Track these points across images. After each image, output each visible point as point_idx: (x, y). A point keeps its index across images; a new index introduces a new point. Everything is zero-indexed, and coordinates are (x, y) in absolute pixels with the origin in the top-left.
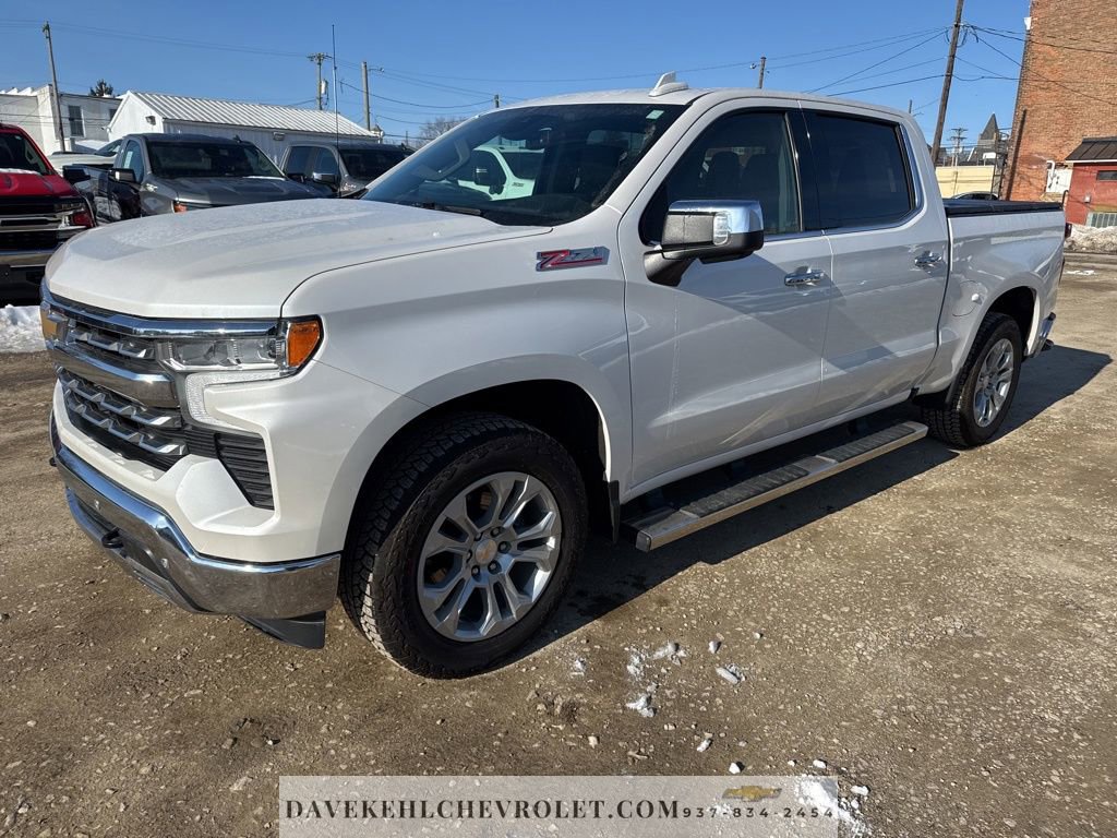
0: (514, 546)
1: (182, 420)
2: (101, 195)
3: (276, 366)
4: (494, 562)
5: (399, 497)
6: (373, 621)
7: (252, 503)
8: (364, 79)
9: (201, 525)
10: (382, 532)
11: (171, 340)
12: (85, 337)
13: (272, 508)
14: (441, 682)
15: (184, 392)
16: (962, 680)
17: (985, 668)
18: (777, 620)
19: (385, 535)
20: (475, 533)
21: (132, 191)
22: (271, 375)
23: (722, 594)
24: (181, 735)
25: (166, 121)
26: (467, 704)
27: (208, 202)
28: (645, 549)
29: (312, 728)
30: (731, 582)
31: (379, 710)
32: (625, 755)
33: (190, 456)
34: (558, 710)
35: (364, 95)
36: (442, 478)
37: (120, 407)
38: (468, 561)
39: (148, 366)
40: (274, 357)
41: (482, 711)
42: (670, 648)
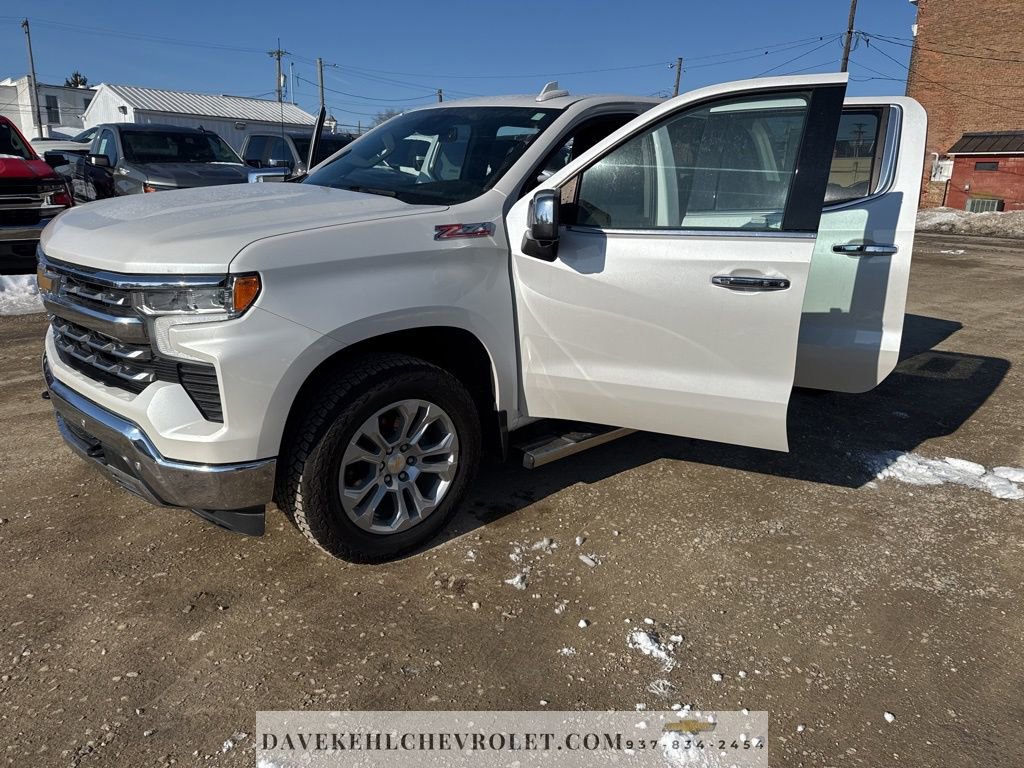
0: (420, 459)
1: (152, 354)
2: (78, 178)
3: (224, 310)
4: (403, 472)
5: (323, 416)
6: (303, 514)
7: (206, 418)
8: (319, 73)
9: (167, 434)
10: (310, 444)
11: (144, 291)
12: (75, 290)
13: (222, 422)
14: (360, 566)
15: (153, 330)
16: (774, 565)
17: (794, 558)
18: (634, 522)
19: (313, 445)
20: (387, 448)
21: (107, 174)
22: (222, 318)
23: (593, 504)
24: (150, 604)
25: (137, 111)
26: (380, 582)
27: (175, 185)
28: (529, 467)
29: (256, 599)
30: (602, 496)
31: (309, 586)
32: (500, 615)
33: (158, 381)
34: (451, 585)
35: (320, 89)
36: (359, 402)
37: (102, 345)
38: (381, 470)
39: (125, 311)
40: (222, 304)
41: (391, 585)
42: (546, 542)
